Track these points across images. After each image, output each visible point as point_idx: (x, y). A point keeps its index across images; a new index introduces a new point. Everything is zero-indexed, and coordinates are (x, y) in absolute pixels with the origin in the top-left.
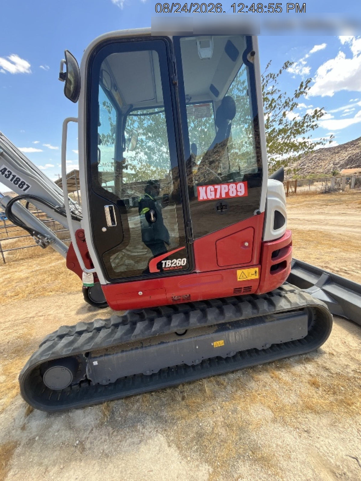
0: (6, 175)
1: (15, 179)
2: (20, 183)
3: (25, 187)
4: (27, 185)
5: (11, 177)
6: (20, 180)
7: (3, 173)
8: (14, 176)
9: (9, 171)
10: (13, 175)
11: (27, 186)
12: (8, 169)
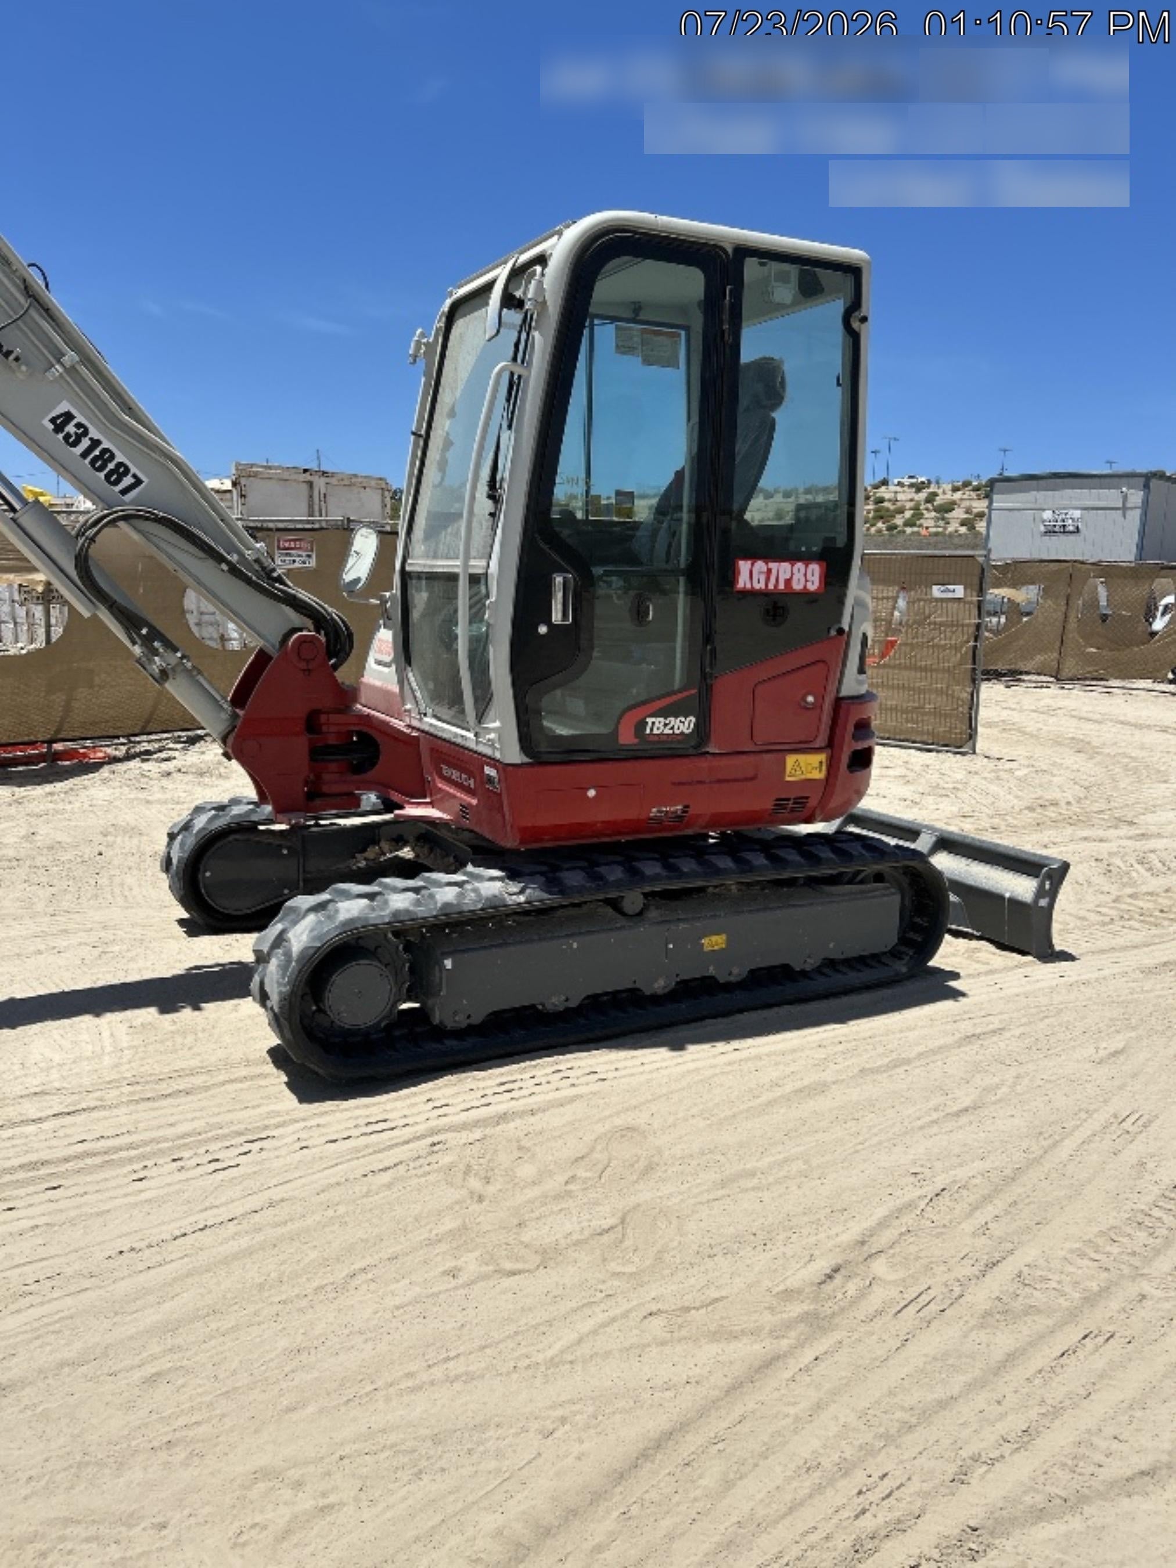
0: (67, 436)
1: (97, 452)
2: (111, 466)
3: (128, 481)
4: (134, 476)
5: (85, 443)
6: (112, 456)
7: (58, 429)
8: (95, 443)
9: (79, 425)
10: (91, 439)
11: (133, 480)
12: (79, 418)
